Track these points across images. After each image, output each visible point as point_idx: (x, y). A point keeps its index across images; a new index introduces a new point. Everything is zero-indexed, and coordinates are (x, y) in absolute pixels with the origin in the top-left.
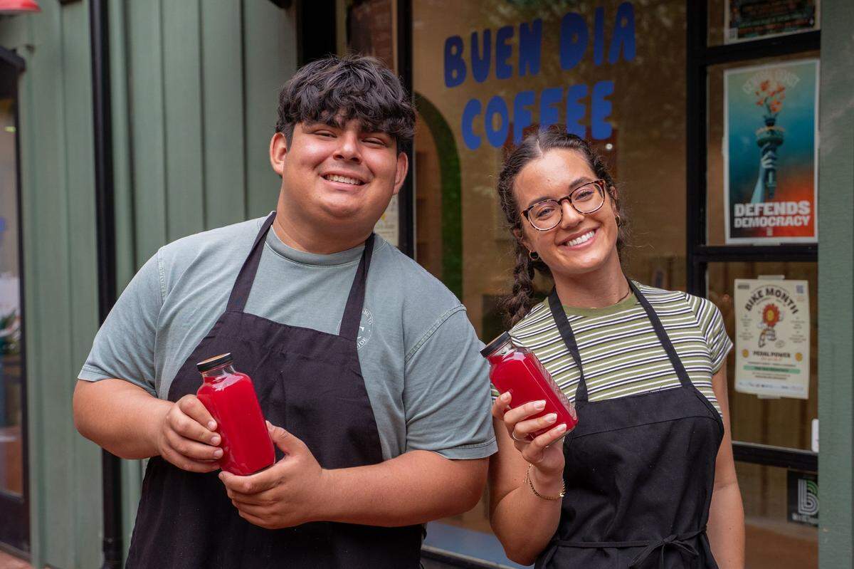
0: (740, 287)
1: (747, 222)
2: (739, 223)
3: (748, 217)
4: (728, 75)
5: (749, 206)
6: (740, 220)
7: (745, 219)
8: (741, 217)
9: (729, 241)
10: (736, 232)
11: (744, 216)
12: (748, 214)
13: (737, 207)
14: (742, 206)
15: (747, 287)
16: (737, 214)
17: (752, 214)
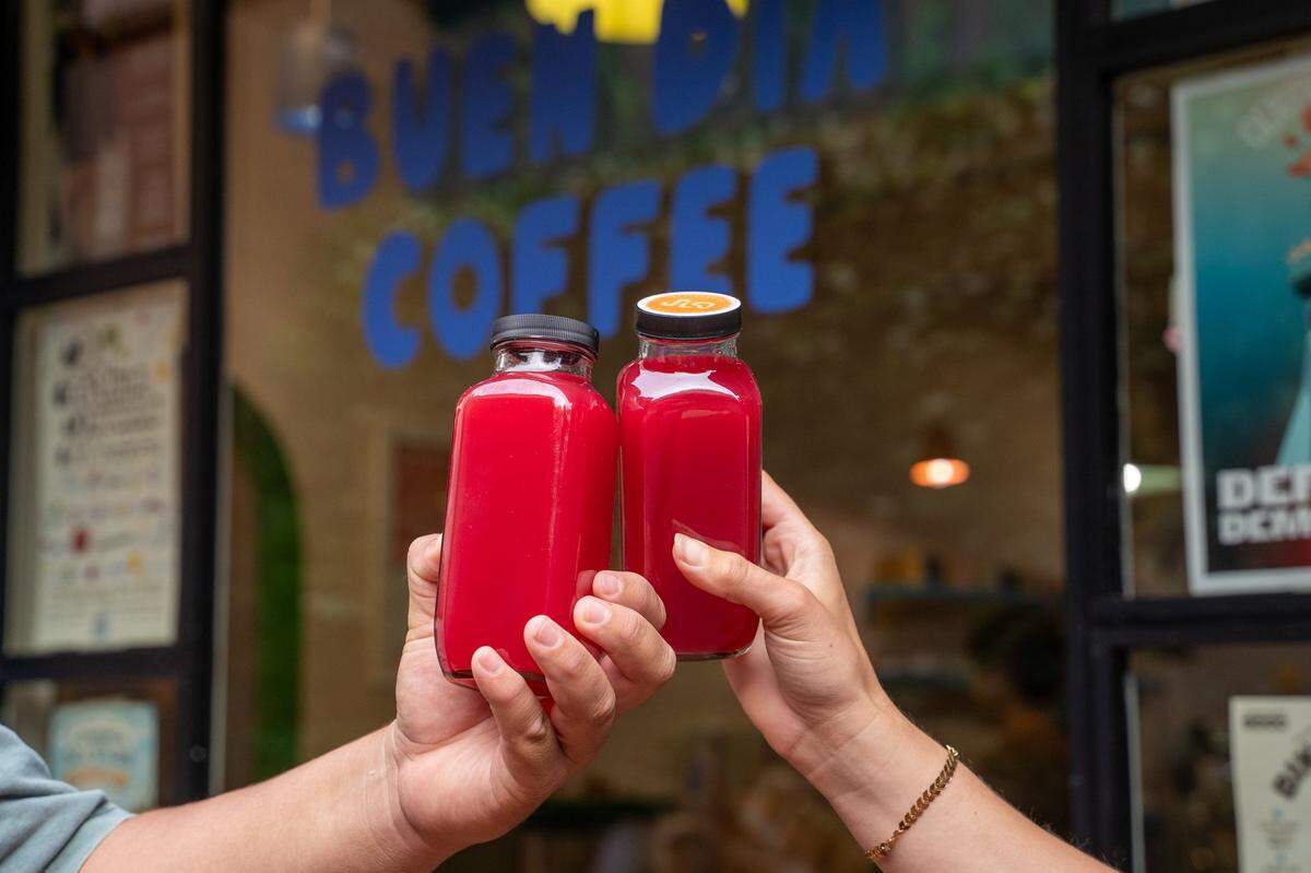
0: (1253, 722)
1: (1266, 525)
2: (1234, 530)
3: (1272, 508)
4: (1186, 98)
5: (1268, 477)
6: (1240, 520)
7: (1256, 519)
8: (1245, 511)
9: (1203, 582)
10: (1224, 557)
11: (1255, 507)
12: (1269, 496)
13: (1228, 481)
14: (1244, 478)
15: (1276, 722)
16: (1228, 498)
17: (1283, 499)
